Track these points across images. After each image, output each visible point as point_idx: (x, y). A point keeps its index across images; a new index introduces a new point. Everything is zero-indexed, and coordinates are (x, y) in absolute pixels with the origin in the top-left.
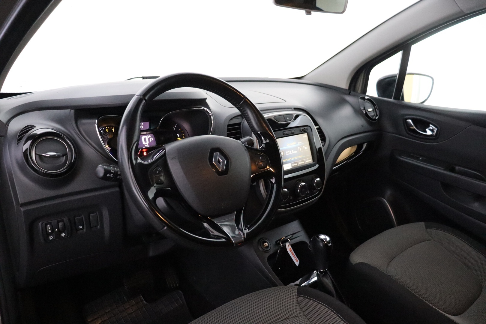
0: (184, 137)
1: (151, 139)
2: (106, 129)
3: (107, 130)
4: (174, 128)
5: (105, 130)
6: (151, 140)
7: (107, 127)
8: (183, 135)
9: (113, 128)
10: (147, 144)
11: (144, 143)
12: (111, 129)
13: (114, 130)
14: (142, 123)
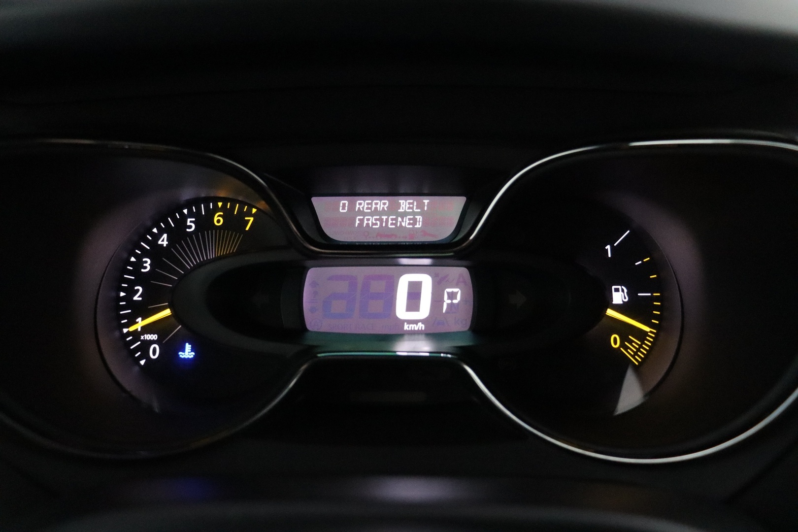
0: (657, 308)
1: (452, 296)
2: (216, 209)
3: (218, 220)
4: (608, 247)
5: (211, 214)
6: (447, 301)
7: (225, 200)
8: (657, 299)
9: (254, 210)
10: (415, 322)
11: (401, 311)
12: (242, 214)
13: (252, 219)
14: (426, 201)
